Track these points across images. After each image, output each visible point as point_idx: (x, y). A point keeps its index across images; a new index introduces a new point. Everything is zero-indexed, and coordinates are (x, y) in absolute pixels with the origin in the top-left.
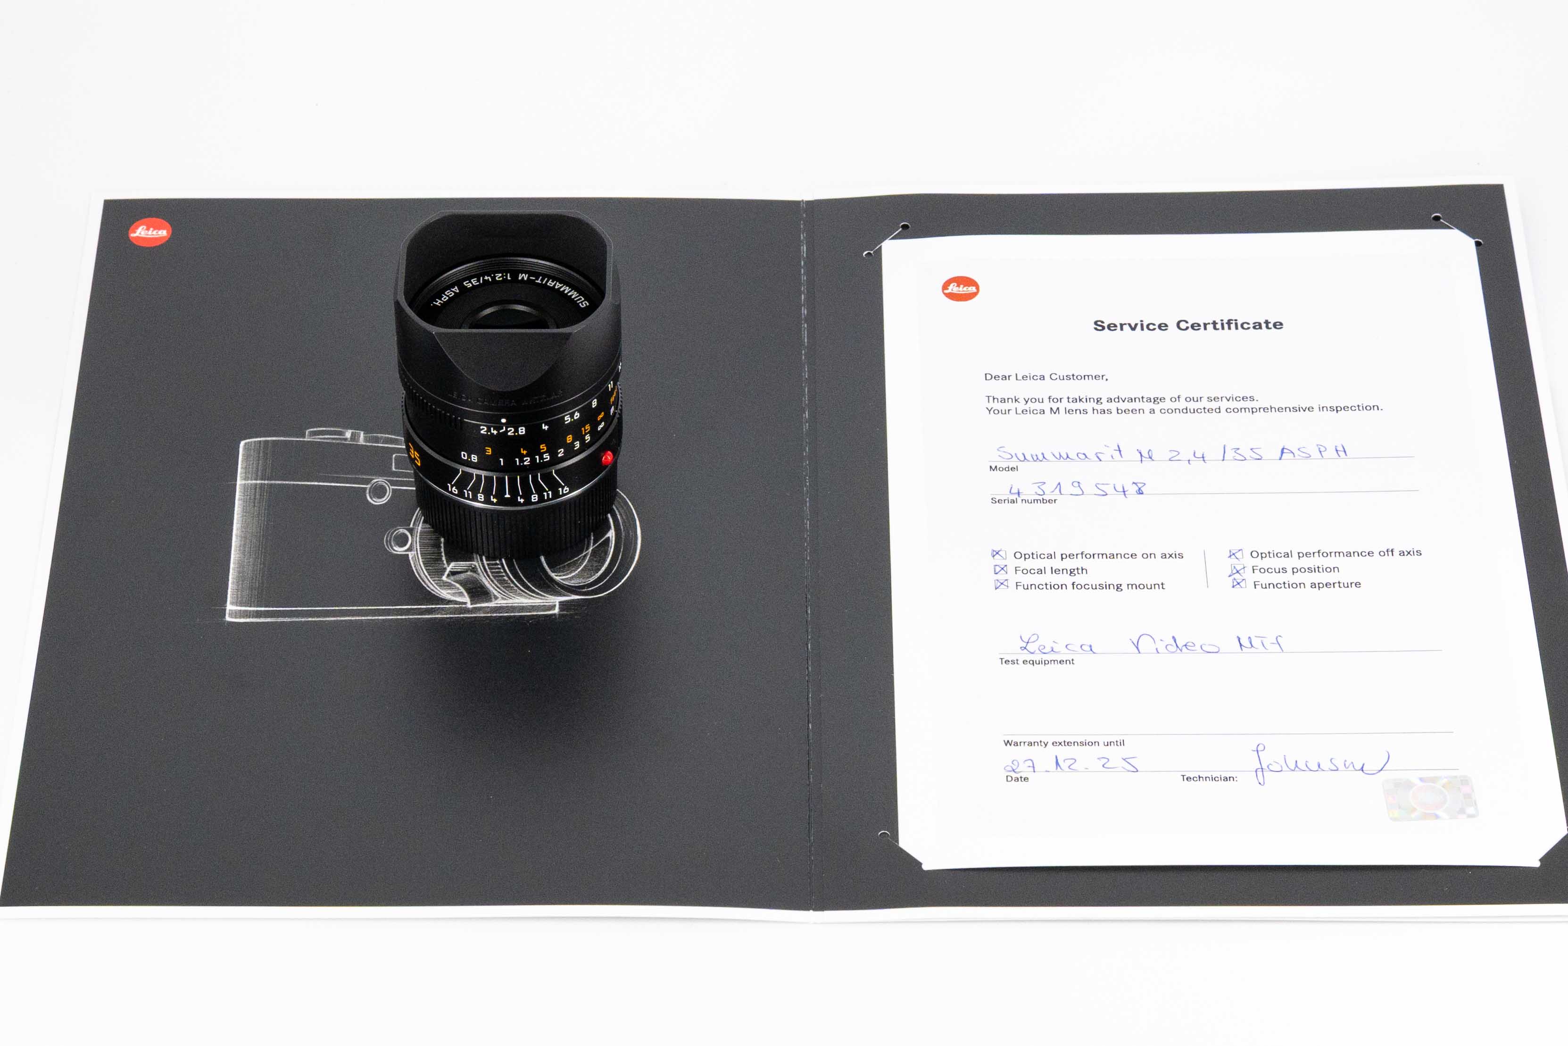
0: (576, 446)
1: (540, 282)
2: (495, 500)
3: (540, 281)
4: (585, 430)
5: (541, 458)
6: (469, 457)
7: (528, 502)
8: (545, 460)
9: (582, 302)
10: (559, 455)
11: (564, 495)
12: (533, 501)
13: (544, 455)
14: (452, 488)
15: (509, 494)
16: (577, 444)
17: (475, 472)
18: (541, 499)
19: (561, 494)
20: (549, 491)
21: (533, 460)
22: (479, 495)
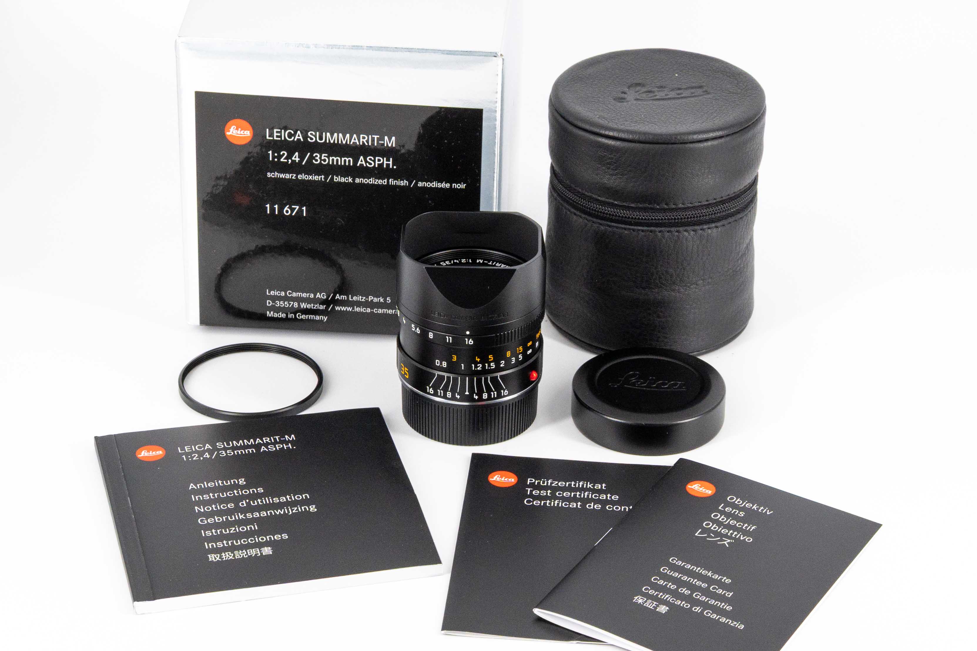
0: (513, 361)
2: (458, 397)
4: (519, 350)
5: (489, 366)
6: (441, 364)
7: (481, 399)
8: (492, 368)
10: (501, 366)
11: (504, 396)
12: (484, 398)
13: (491, 364)
14: (429, 389)
15: (468, 392)
16: (513, 359)
17: (446, 375)
18: (489, 398)
19: (503, 395)
20: (495, 391)
21: (484, 367)
22: (448, 393)
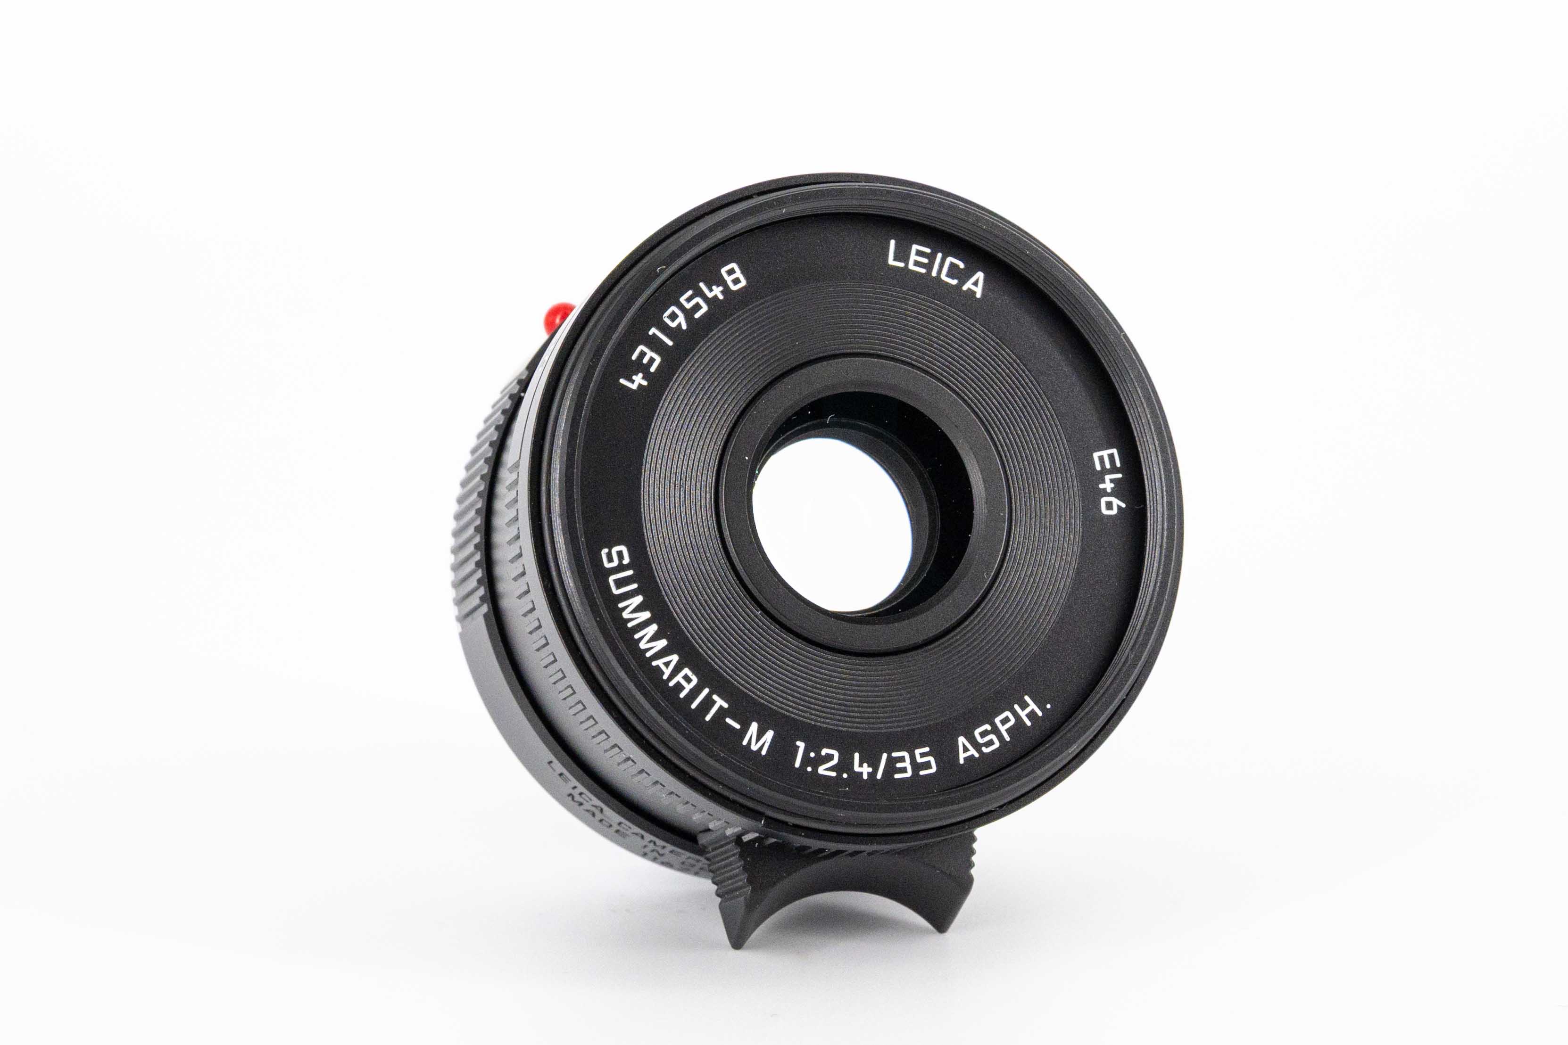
1: (715, 697)
3: (714, 702)
9: (621, 568)
